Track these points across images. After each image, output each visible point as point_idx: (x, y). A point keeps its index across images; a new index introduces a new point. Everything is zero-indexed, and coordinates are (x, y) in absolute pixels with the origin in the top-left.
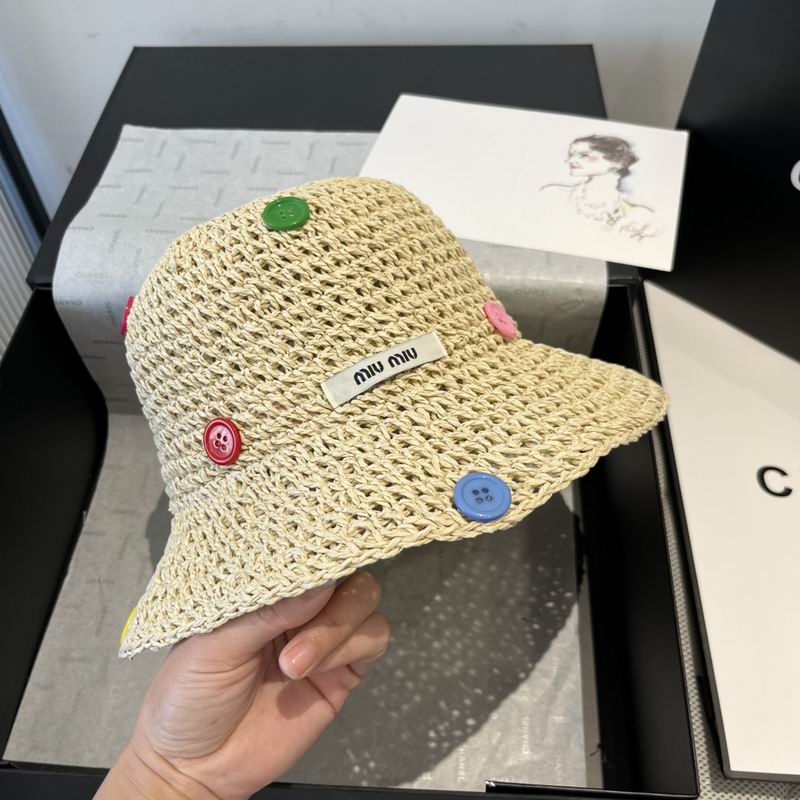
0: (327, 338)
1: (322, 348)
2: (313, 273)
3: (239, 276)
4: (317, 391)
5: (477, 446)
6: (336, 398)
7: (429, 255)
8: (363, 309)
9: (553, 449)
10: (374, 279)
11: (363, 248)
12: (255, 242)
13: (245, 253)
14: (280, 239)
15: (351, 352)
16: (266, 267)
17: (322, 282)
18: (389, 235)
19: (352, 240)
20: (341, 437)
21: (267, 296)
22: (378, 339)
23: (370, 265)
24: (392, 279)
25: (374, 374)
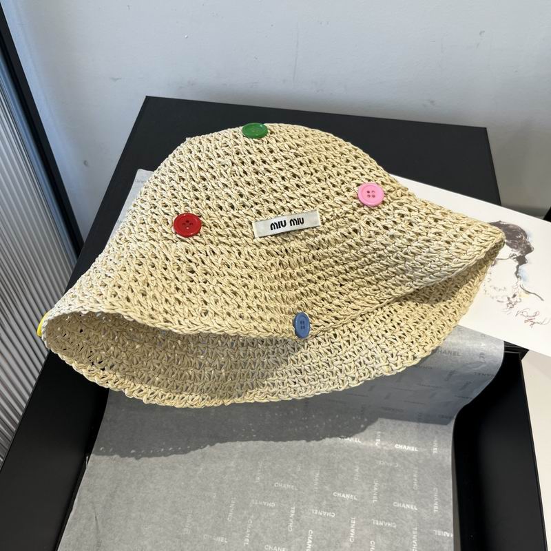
0: (261, 199)
1: (256, 204)
2: (261, 163)
3: (224, 154)
4: (249, 225)
6: (258, 233)
7: (329, 163)
8: (282, 188)
10: (293, 173)
11: (291, 154)
12: (235, 140)
13: (229, 143)
14: (249, 142)
15: (271, 211)
16: (238, 154)
17: (265, 169)
22: (286, 208)
23: (292, 165)
24: (303, 173)
25: (280, 227)
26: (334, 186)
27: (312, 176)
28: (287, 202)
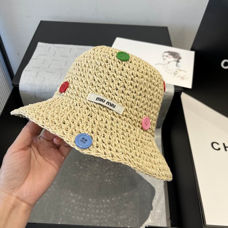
0: (102, 86)
1: (98, 87)
2: (114, 71)
3: (100, 59)
4: (88, 93)
5: (100, 134)
6: (89, 98)
7: (144, 94)
8: (115, 88)
9: (112, 150)
10: (124, 85)
11: (130, 77)
14: (116, 60)
15: (103, 93)
16: (106, 62)
18: (140, 81)
19: (129, 74)
20: (80, 106)
21: (100, 67)
23: (127, 82)
24: (129, 89)
25: (101, 101)
26: (138, 105)
27: (132, 93)
28: (113, 95)
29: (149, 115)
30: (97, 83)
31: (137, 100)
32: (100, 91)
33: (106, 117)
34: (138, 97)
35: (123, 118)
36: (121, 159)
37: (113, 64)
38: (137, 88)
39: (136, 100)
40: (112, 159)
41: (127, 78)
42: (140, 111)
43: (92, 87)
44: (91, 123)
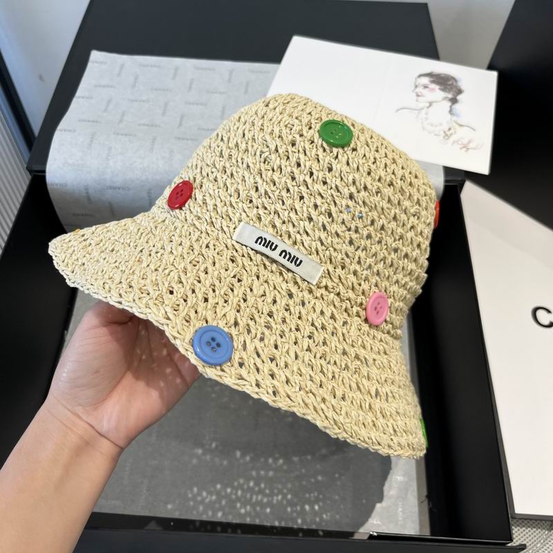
0: (273, 207)
1: (265, 208)
2: (307, 172)
4: (237, 223)
5: (253, 331)
8: (305, 215)
9: (277, 376)
10: (330, 210)
11: (346, 189)
15: (274, 226)
18: (371, 202)
19: (346, 181)
21: (273, 156)
23: (338, 202)
24: (340, 221)
25: (267, 247)
26: (359, 262)
27: (347, 232)
28: (299, 232)
29: (386, 288)
30: (264, 199)
31: (360, 251)
32: (269, 219)
33: (275, 288)
34: (363, 243)
35: (318, 293)
36: (296, 404)
37: (307, 152)
38: (363, 221)
39: (356, 250)
40: (274, 401)
41: (338, 191)
42: (363, 277)
43: (249, 208)
44: (238, 299)
